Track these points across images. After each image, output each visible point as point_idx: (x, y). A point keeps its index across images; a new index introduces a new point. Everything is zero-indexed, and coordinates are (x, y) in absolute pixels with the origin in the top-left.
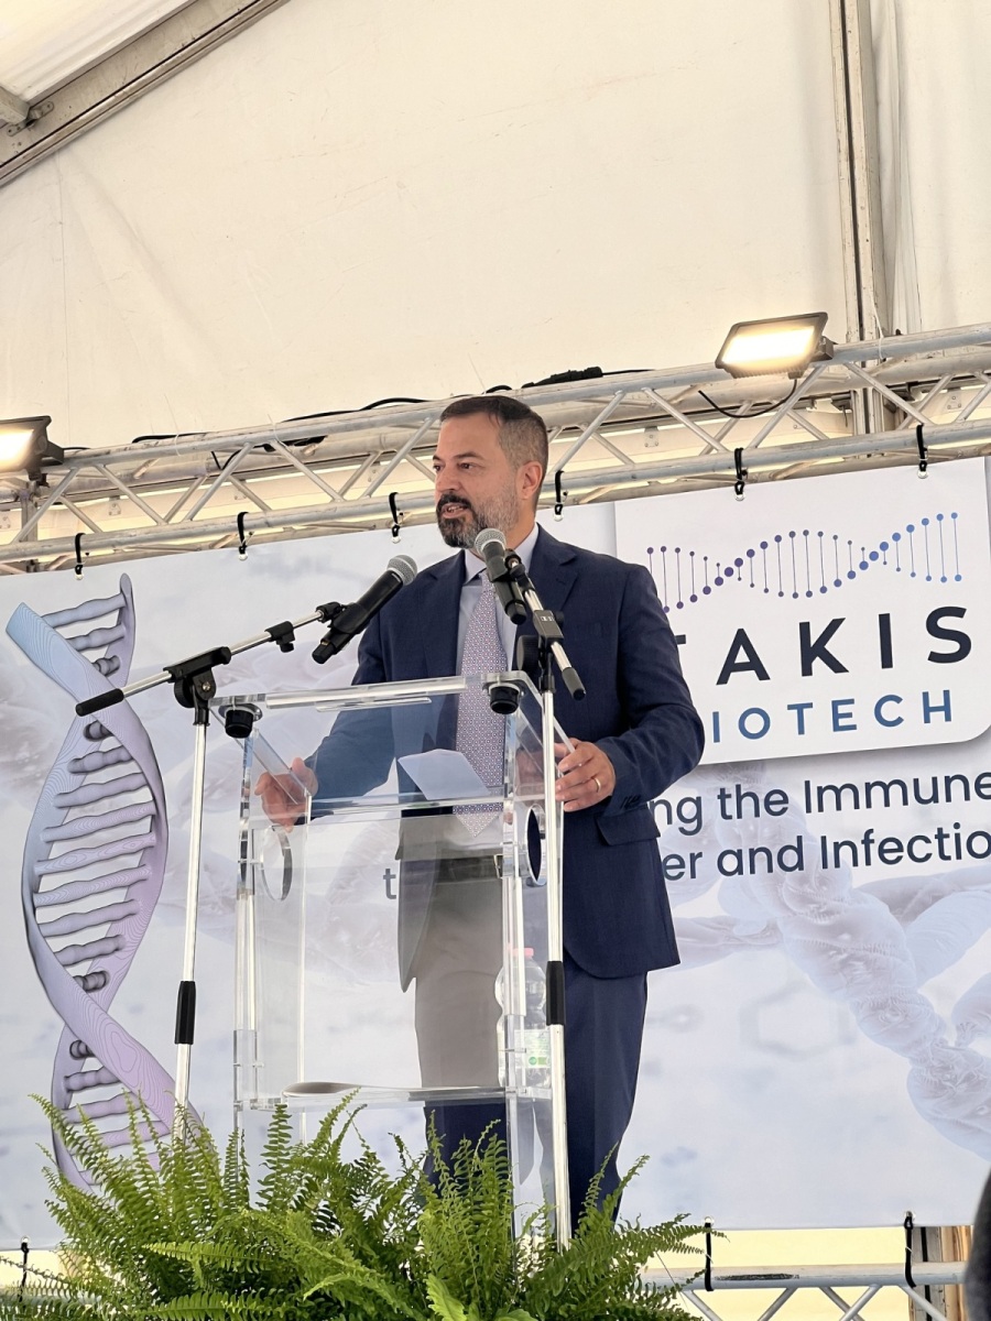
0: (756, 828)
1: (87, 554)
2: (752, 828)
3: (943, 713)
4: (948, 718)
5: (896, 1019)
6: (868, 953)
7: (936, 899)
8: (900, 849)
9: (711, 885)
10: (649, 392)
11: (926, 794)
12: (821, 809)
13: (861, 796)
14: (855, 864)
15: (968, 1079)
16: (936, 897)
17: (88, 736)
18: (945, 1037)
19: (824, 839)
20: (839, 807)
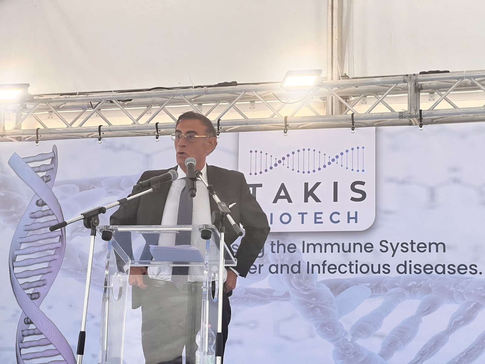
0: (284, 257)
1: (41, 136)
2: (282, 257)
3: (354, 220)
4: (356, 222)
5: (330, 330)
6: (322, 305)
7: (348, 287)
8: (336, 268)
9: (266, 277)
10: (254, 92)
11: (346, 249)
12: (308, 252)
13: (323, 248)
14: (319, 272)
15: (355, 353)
16: (347, 286)
17: (37, 204)
18: (347, 338)
19: (308, 263)
20: (314, 252)
